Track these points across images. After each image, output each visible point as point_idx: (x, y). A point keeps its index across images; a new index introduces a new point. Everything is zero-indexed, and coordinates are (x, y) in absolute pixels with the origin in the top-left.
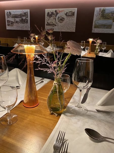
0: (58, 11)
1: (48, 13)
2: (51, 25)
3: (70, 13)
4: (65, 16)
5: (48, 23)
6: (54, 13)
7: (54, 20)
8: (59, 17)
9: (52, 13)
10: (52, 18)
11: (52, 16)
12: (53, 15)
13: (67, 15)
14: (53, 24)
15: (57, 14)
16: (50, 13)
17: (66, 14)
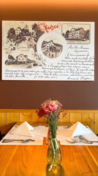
0: (42, 28)
1: (12, 31)
2: (21, 63)
3: (78, 32)
4: (62, 41)
5: (11, 57)
6: (31, 30)
7: (32, 50)
8: (44, 42)
9: (25, 32)
10: (24, 44)
11: (24, 39)
12: (27, 38)
13: (70, 36)
14: (29, 61)
15: (39, 33)
16: (18, 32)
17: (66, 35)
